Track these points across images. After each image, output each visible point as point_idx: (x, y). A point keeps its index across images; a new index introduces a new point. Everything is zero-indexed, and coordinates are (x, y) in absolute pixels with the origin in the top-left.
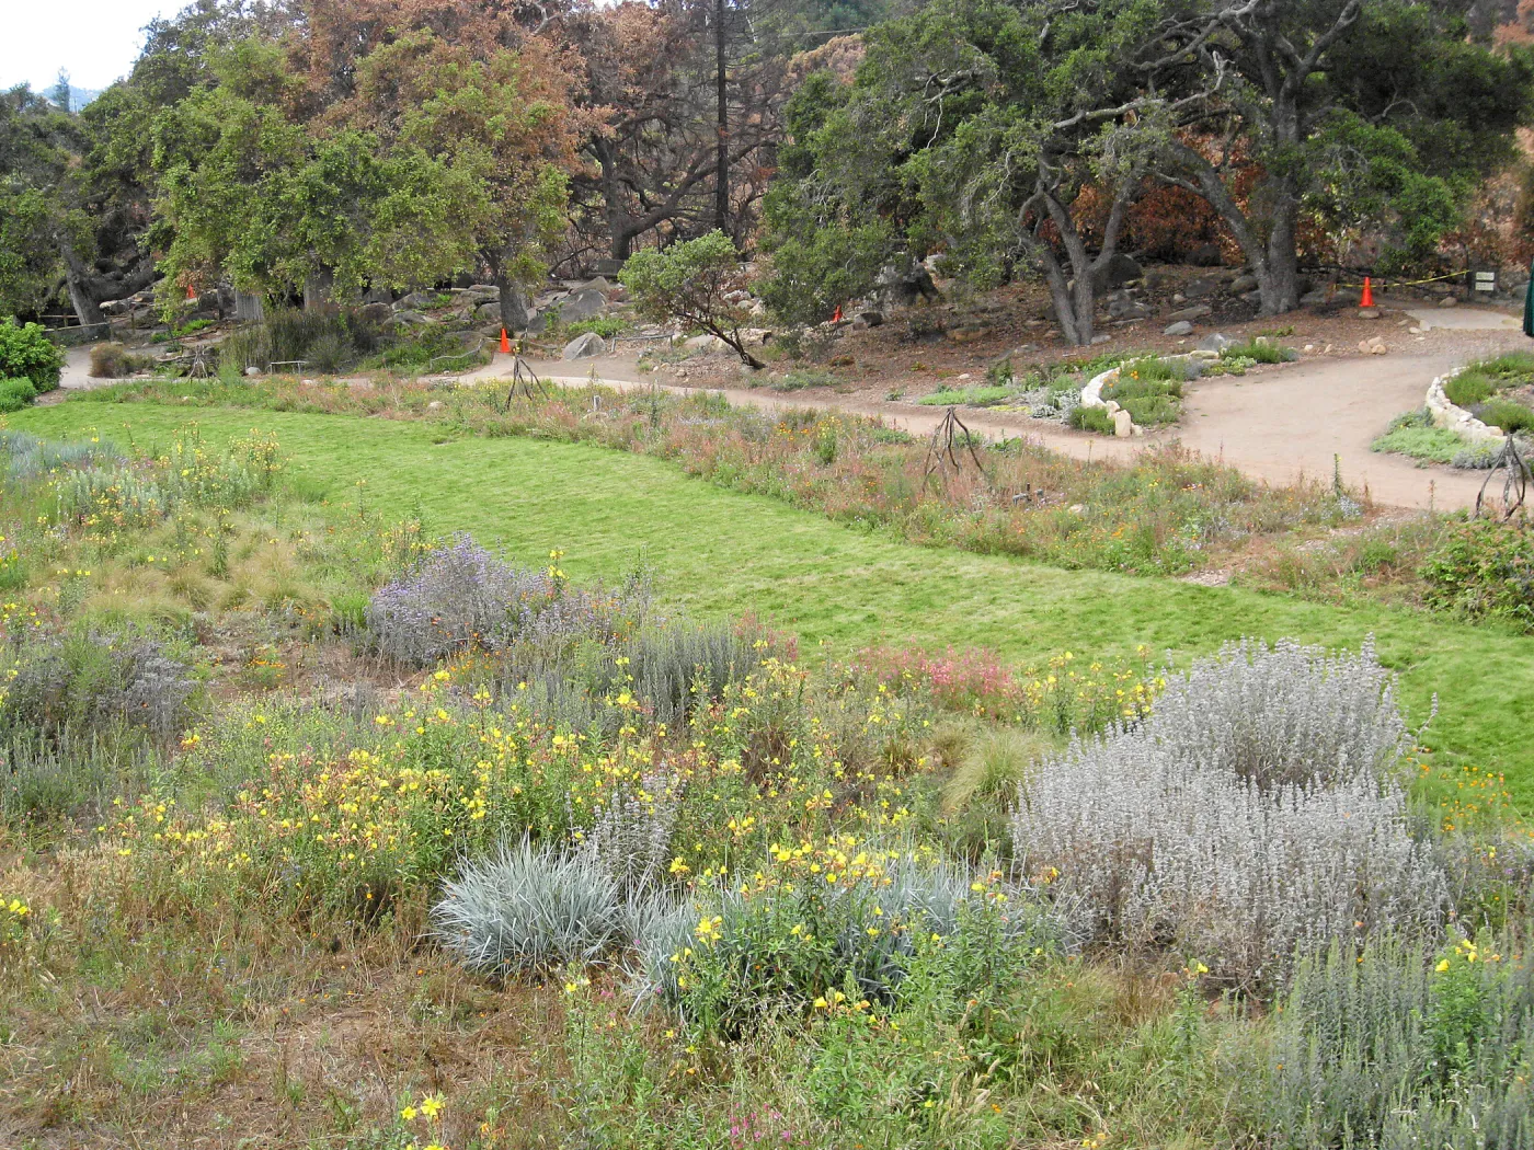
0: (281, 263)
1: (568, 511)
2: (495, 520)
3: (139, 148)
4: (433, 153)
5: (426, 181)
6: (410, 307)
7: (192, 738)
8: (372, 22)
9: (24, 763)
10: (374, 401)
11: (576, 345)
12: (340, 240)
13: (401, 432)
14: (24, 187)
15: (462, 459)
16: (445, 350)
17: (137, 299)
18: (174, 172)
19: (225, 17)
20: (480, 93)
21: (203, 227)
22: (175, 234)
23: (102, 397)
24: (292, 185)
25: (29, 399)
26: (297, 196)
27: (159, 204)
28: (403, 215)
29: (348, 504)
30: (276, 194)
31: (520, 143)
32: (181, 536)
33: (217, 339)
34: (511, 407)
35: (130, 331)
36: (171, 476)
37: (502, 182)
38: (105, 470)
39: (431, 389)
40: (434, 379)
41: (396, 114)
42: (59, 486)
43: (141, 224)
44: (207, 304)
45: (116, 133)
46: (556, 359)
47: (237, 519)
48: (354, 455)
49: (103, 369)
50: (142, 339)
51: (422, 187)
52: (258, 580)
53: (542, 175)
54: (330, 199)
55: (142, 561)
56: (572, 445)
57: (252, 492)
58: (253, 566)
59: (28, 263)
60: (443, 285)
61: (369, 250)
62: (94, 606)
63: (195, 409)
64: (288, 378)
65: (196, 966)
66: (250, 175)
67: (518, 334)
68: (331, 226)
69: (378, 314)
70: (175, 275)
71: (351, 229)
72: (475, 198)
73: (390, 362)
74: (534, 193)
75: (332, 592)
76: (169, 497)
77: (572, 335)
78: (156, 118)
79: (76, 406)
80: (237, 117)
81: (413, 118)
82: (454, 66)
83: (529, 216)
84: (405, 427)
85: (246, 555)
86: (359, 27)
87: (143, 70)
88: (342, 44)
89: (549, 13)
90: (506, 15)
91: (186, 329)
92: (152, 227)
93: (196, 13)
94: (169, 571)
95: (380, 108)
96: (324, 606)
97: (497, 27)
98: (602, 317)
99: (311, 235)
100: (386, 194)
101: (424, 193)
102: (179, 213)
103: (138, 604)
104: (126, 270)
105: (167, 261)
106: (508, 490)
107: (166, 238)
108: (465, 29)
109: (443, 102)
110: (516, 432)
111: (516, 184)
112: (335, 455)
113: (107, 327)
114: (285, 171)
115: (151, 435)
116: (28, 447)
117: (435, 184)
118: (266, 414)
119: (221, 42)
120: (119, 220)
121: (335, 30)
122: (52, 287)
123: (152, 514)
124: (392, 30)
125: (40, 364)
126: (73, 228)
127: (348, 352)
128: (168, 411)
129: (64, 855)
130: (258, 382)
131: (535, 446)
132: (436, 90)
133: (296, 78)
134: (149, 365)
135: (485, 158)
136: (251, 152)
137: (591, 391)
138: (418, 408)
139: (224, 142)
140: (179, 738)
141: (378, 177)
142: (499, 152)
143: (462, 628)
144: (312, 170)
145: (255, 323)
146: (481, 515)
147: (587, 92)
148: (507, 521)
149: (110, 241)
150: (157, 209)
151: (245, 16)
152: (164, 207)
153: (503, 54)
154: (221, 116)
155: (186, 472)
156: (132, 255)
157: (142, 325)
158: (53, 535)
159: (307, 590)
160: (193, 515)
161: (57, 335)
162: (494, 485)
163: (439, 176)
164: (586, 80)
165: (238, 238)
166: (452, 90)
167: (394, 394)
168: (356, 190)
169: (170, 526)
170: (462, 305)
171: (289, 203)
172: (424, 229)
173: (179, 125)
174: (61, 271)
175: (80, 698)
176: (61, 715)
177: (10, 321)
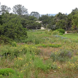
3: (71, 18)
7: (72, 58)
9: (61, 58)
17: (70, 28)
18: (73, 20)
21: (75, 23)
23: (68, 34)
25: (63, 34)
27: (72, 22)
33: (75, 31)
35: (70, 30)
36: (72, 40)
38: (67, 39)
42: (64, 40)
43: (71, 23)
44: (75, 29)
47: (76, 43)
49: (68, 33)
55: (69, 46)
58: (77, 47)
59: (63, 25)
62: (66, 48)
65: (71, 73)
78: (72, 16)
79: (66, 35)
85: (76, 46)
87: (72, 13)
91: (73, 30)
94: (71, 46)
103: (69, 48)
104: (70, 26)
105: (72, 26)
107: (73, 24)
113: (68, 30)
115: (71, 37)
116: (62, 37)
120: (69, 23)
125: (64, 32)
126: (66, 23)
129: (63, 65)
134: (71, 32)
139: (77, 18)
140: (71, 58)
149: (69, 24)
154: (77, 16)
158: (64, 43)
160: (73, 43)
161: (65, 30)
169: (71, 43)
174: (65, 26)
175: (65, 54)
176: (63, 55)
177: (62, 29)
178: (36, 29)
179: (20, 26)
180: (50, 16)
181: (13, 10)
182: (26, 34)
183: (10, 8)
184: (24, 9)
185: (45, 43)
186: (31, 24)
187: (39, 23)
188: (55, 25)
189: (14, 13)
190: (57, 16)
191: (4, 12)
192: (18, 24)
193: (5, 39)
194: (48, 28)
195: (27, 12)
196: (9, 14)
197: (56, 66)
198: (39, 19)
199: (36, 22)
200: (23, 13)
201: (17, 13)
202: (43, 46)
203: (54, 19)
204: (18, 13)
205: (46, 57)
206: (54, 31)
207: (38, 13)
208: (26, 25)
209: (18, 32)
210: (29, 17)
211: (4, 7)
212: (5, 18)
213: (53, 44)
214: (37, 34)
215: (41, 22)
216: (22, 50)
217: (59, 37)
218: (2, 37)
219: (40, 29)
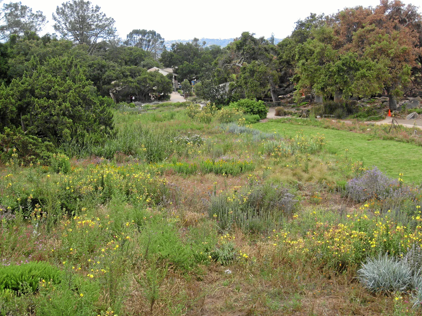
0: (329, 88)
1: (404, 162)
2: (383, 163)
3: (292, 55)
4: (373, 59)
5: (371, 67)
6: (363, 102)
7: (296, 215)
8: (358, 22)
9: (250, 217)
10: (352, 127)
11: (410, 115)
12: (346, 83)
13: (359, 137)
14: (261, 64)
15: (375, 145)
16: (371, 114)
17: (288, 95)
18: (301, 62)
19: (318, 20)
20: (388, 43)
21: (308, 77)
22: (300, 79)
23: (278, 121)
24: (333, 67)
25: (258, 120)
26: (335, 70)
27: (297, 70)
28: (363, 76)
29: (342, 155)
30: (329, 69)
31: (398, 57)
32: (296, 160)
33: (309, 108)
34: (390, 132)
35: (286, 104)
36: (295, 144)
37: (392, 68)
38: (277, 141)
39: (368, 125)
40: (369, 122)
41: (363, 48)
42: (265, 144)
43: (291, 75)
44: (307, 98)
45: (286, 50)
46: (404, 119)
47: (312, 157)
48: (345, 142)
49: (278, 114)
50: (289, 106)
51: (369, 69)
52: (316, 174)
53: (404, 67)
54: (343, 71)
55: (285, 166)
56: (407, 144)
57: (316, 150)
58: (315, 170)
59: (261, 84)
60: (373, 96)
61: (353, 85)
62: (271, 177)
63: (302, 126)
64: (328, 120)
65: (291, 278)
66: (321, 63)
67: (394, 111)
68: (343, 78)
69: (354, 103)
70: (300, 90)
71: (349, 79)
72: (384, 72)
73: (357, 117)
74: (401, 72)
75: (336, 179)
76: (294, 149)
77: (409, 113)
78: (297, 47)
79: (270, 123)
80: (319, 47)
81: (368, 49)
82: (380, 35)
83: (400, 78)
84: (360, 135)
85: (313, 167)
86: (354, 24)
87: (295, 34)
88: (349, 28)
89: (409, 21)
90: (396, 21)
91: (301, 104)
92: (294, 76)
93: (310, 19)
94: (292, 170)
95: (359, 46)
96: (334, 183)
97: (393, 24)
98: (418, 108)
99: (337, 81)
100: (359, 70)
101: (370, 70)
102: (302, 73)
103: (283, 178)
104: (286, 87)
105: (298, 86)
106: (388, 155)
107: (298, 80)
108: (384, 25)
109: (377, 45)
110: (391, 139)
111: (396, 69)
112: (340, 141)
113: (280, 103)
114: (331, 63)
115: (290, 132)
116: (257, 133)
117: (373, 68)
118: (322, 129)
119: (316, 27)
121: (348, 24)
122: (266, 91)
123: (289, 154)
124: (364, 25)
125: (262, 111)
126: (273, 76)
127: (345, 113)
128: (295, 126)
129: (259, 243)
130: (320, 120)
131: (396, 143)
132: (375, 42)
133: (336, 37)
134: (291, 114)
135: (388, 61)
136: (322, 57)
137: (414, 129)
138: (364, 130)
139: (315, 54)
140: (292, 216)
141: (357, 66)
142: (392, 60)
143: (372, 193)
144: (339, 63)
145: (321, 104)
146: (379, 161)
147: (418, 44)
148: (387, 164)
149: (283, 79)
150: (296, 72)
151: (323, 20)
152: (298, 71)
153: (395, 32)
154: (315, 47)
155: (299, 143)
156: (288, 84)
157: (289, 103)
158: (262, 157)
159: (330, 178)
160: (299, 155)
161: (266, 104)
162: (384, 153)
163: (374, 66)
164: (418, 40)
165: (317, 80)
166: (380, 42)
167: (357, 126)
168: (350, 68)
169: (293, 157)
170: (378, 102)
171: (332, 72)
172: (369, 80)
173: (303, 49)
174: (269, 87)
175: (266, 201)
176: (261, 206)
177: (255, 99)
178: (150, 101)
179: (84, 87)
180: (207, 49)
181: (54, 22)
182: (107, 122)
183: (41, 16)
184: (101, 20)
185: (187, 156)
186: (130, 79)
187: (162, 76)
188: (228, 84)
189: (59, 36)
190: (235, 47)
191: (15, 32)
192: (74, 81)
193: (23, 143)
194: (197, 94)
195: (111, 33)
196: (38, 39)
197: (233, 249)
198: (161, 61)
199: (149, 71)
200: (96, 35)
201: (70, 37)
202: (181, 171)
203: (221, 59)
204: (76, 36)
205: (190, 215)
206: (225, 109)
207: (159, 36)
208: (109, 83)
209: (77, 114)
210: (120, 53)
211: (16, 10)
212: (23, 58)
213: (219, 162)
214: (155, 119)
215: (170, 70)
216: (91, 188)
217: (241, 132)
218: (8, 135)
219: (165, 102)
